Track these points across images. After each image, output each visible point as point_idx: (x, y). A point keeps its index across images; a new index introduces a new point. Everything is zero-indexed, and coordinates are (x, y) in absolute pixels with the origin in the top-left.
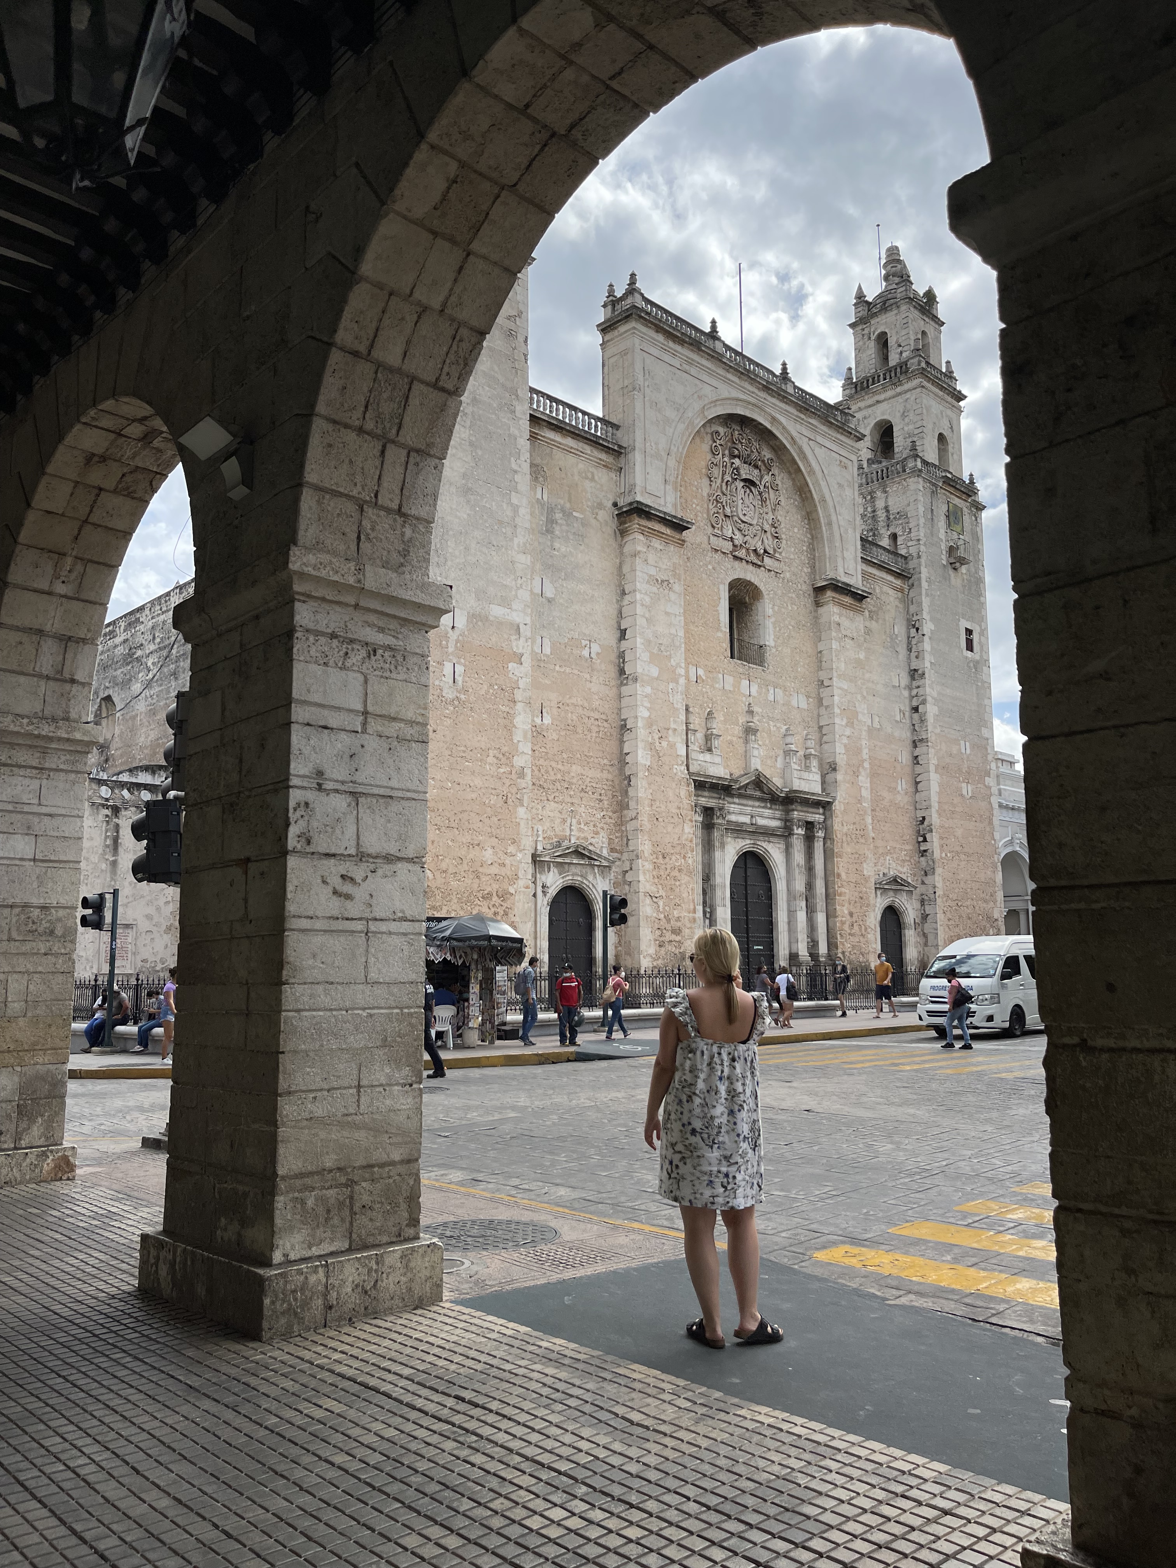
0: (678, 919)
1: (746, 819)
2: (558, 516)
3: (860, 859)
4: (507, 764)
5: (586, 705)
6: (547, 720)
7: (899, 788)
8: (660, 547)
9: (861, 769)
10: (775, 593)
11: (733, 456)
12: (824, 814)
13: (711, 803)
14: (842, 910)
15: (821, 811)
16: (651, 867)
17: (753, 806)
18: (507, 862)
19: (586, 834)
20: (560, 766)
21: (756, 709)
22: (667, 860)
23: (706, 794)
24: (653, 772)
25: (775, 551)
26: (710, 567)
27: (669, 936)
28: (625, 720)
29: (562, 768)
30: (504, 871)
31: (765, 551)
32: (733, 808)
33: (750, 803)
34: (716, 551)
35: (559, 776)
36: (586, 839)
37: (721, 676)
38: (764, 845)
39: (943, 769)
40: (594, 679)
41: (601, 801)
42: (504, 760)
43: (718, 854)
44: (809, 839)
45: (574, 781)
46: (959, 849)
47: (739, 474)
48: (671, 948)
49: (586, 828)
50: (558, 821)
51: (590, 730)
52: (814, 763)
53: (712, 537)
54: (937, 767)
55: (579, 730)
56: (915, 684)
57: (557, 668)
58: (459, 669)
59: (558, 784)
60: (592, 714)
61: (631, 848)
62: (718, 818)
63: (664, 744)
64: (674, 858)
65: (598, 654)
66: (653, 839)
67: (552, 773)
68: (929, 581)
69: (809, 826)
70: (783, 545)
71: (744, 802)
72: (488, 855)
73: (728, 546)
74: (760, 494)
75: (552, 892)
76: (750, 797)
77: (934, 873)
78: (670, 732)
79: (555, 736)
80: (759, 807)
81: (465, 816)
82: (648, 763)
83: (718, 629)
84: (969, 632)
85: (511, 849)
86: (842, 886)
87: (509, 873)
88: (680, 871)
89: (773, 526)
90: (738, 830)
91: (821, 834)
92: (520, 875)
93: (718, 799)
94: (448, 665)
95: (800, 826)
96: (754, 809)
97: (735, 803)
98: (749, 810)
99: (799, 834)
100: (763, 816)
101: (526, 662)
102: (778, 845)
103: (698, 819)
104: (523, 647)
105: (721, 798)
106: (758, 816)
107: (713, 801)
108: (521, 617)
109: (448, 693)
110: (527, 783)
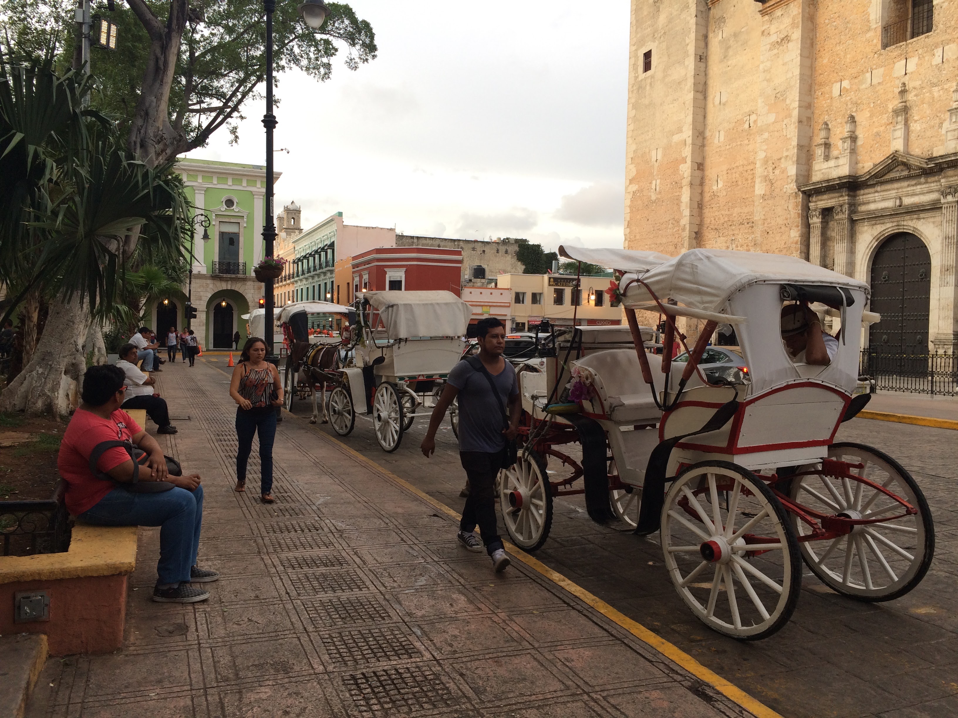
1: (889, 204)
2: (732, 41)
5: (746, 163)
6: (721, 185)
8: (781, 13)
13: (831, 202)
17: (899, 188)
21: (910, 85)
23: (825, 197)
24: (766, 197)
29: (728, 213)
32: (871, 197)
33: (896, 185)
35: (726, 219)
37: (868, 75)
40: (751, 141)
41: (751, 227)
45: (736, 219)
51: (747, 180)
55: (740, 183)
57: (728, 147)
58: (658, 182)
59: (725, 225)
62: (838, 214)
63: (777, 172)
67: (722, 218)
78: (783, 160)
79: (725, 194)
80: (908, 186)
82: (763, 192)
90: (877, 217)
93: (839, 197)
94: (654, 182)
95: (950, 193)
96: (900, 190)
97: (877, 192)
98: (893, 193)
99: (948, 203)
100: (914, 195)
101: (689, 160)
102: (932, 220)
103: (816, 221)
104: (687, 152)
105: (842, 196)
106: (906, 196)
107: (833, 200)
108: (687, 134)
109: (653, 198)
110: (686, 233)
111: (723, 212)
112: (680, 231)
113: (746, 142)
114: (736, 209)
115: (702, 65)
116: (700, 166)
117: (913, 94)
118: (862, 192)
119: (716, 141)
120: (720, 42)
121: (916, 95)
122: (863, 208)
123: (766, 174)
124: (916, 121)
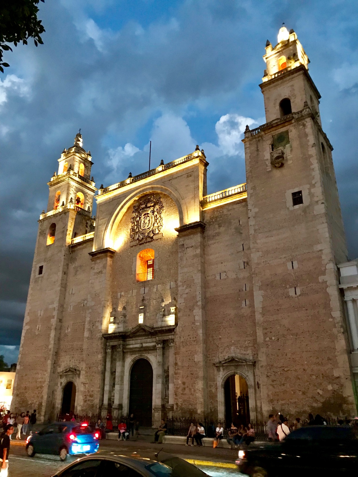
0: (92, 391)
1: (138, 346)
6: (69, 330)
14: (178, 382)
16: (85, 373)
21: (146, 298)
23: (113, 340)
27: (88, 398)
29: (72, 344)
32: (131, 342)
33: (140, 338)
34: (132, 247)
36: (76, 365)
37: (131, 291)
38: (146, 355)
48: (89, 403)
57: (74, 313)
58: (40, 326)
59: (70, 350)
62: (118, 349)
63: (94, 327)
67: (69, 346)
71: (137, 338)
75: (64, 384)
76: (139, 336)
78: (97, 322)
79: (71, 335)
80: (145, 339)
82: (87, 336)
83: (132, 274)
90: (133, 351)
93: (118, 341)
94: (38, 326)
95: (159, 343)
96: (142, 340)
97: (133, 340)
98: (139, 341)
99: (159, 347)
100: (147, 343)
101: (56, 317)
102: (153, 354)
103: (109, 351)
104: (55, 313)
105: (120, 341)
106: (144, 343)
107: (116, 342)
108: (56, 305)
109: (37, 333)
110: (51, 352)
111: (70, 344)
112: (48, 351)
113: (82, 312)
114: (75, 342)
115: (65, 276)
116: (60, 321)
117: (147, 301)
118: (128, 339)
119: (69, 310)
120: (74, 268)
121: (148, 302)
122: (128, 347)
123: (89, 328)
124: (148, 312)
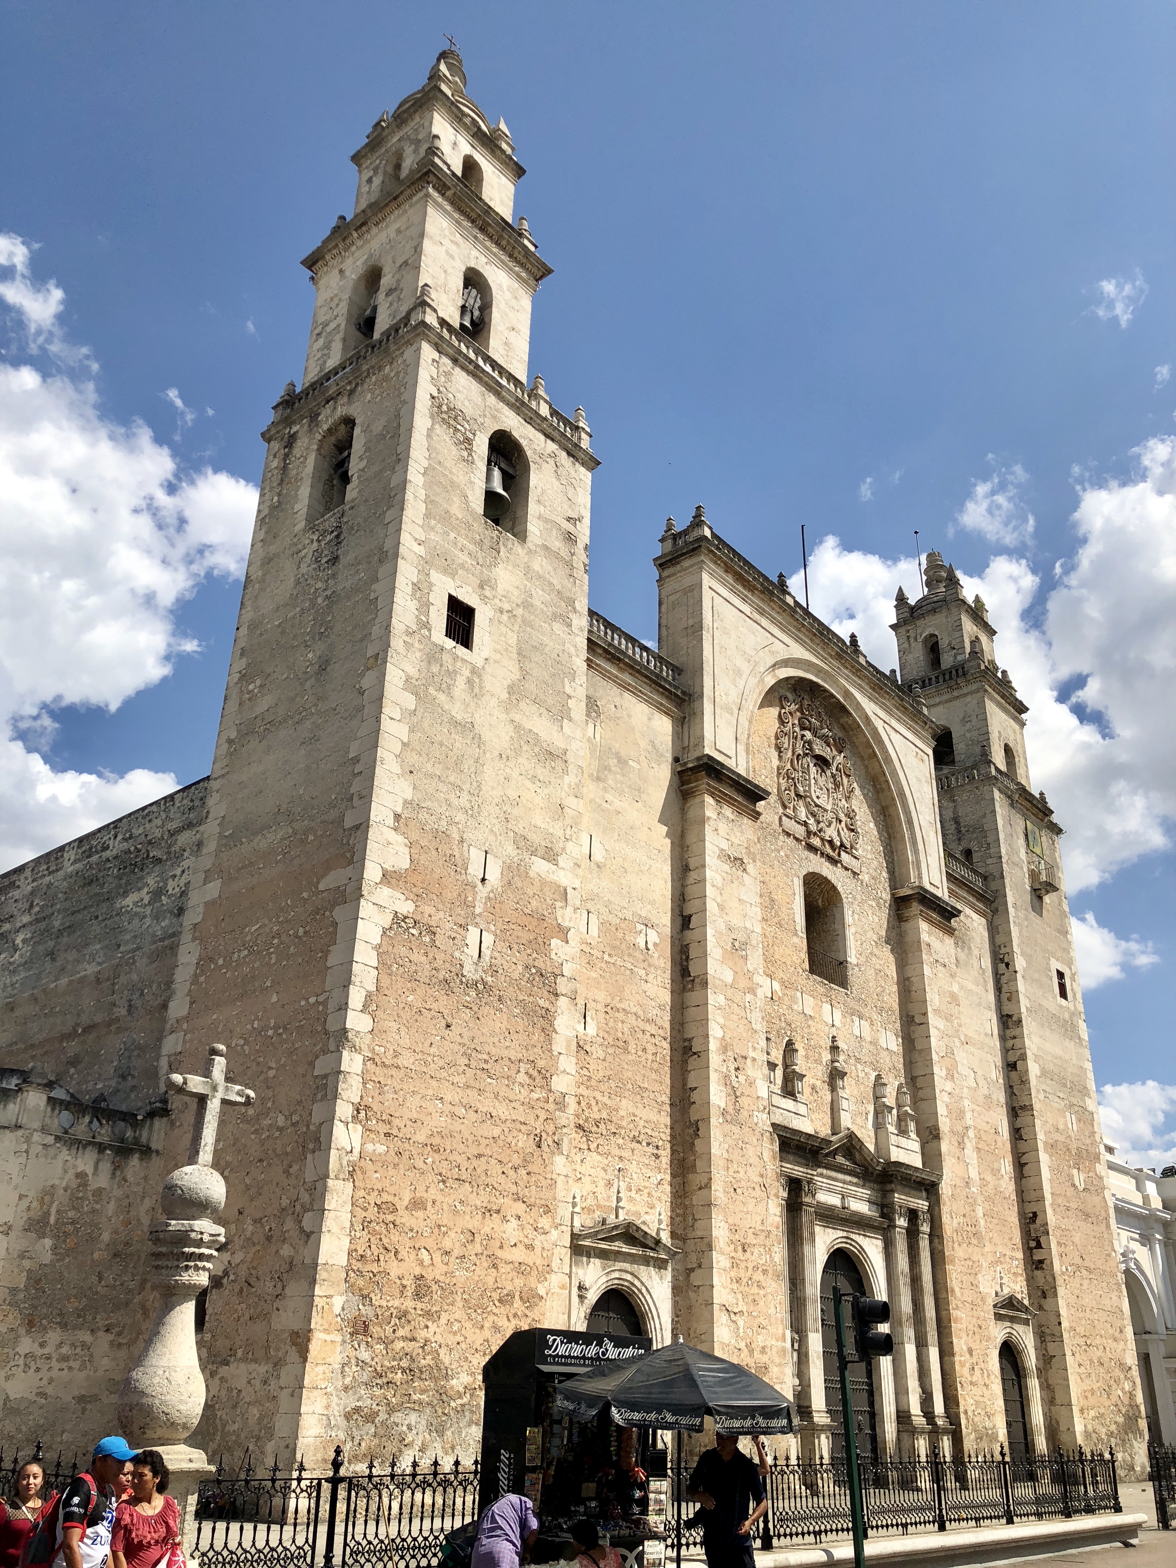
1: (836, 1200)
2: (613, 762)
3: (973, 1270)
4: (542, 1087)
5: (640, 1013)
7: (1003, 1171)
8: (731, 817)
9: (966, 1140)
10: (854, 898)
11: (803, 728)
12: (928, 1199)
13: (798, 1171)
14: (960, 1344)
15: (924, 1194)
16: (728, 1265)
17: (844, 1182)
18: (537, 1244)
19: (637, 1208)
20: (605, 1099)
21: (839, 1044)
22: (748, 1253)
23: (791, 1157)
24: (729, 1118)
25: (852, 847)
26: (782, 853)
28: (690, 1040)
29: (609, 1102)
30: (529, 1258)
31: (842, 845)
32: (821, 1181)
33: (840, 1176)
34: (788, 835)
35: (604, 1115)
36: (638, 1214)
37: (799, 994)
38: (860, 1239)
39: (1052, 1146)
40: (651, 978)
41: (657, 1157)
42: (539, 1079)
43: (807, 1249)
44: (912, 1233)
45: (624, 1123)
46: (1078, 1261)
47: (811, 749)
49: (637, 1197)
50: (601, 1183)
51: (644, 1050)
52: (912, 1126)
53: (784, 818)
54: (1045, 1143)
55: (632, 1048)
56: (1010, 1033)
57: (606, 957)
58: (488, 938)
59: (602, 1126)
60: (648, 1027)
61: (699, 1233)
62: (806, 1195)
63: (742, 1078)
64: (756, 1251)
65: (655, 945)
66: (731, 1221)
67: (595, 1109)
68: (1015, 906)
69: (913, 1215)
70: (860, 841)
71: (834, 1174)
72: (511, 1231)
73: (800, 831)
74: (833, 776)
75: (593, 1296)
76: (842, 1169)
77: (1055, 1295)
79: (601, 1054)
80: (850, 1183)
81: (481, 1165)
83: (796, 934)
84: (1061, 975)
85: (545, 1222)
86: (957, 1308)
87: (539, 1262)
88: (765, 1272)
89: (848, 815)
90: (828, 1216)
91: (925, 1228)
92: (555, 1264)
93: (806, 1166)
94: (474, 931)
95: (902, 1215)
96: (846, 1186)
98: (839, 1186)
99: (901, 1227)
100: (855, 1198)
102: (875, 1242)
105: (809, 1166)
106: (848, 1197)
107: (801, 1169)
109: (470, 971)
113: (642, 972)
117: (843, 1057)
120: (589, 740)
121: (844, 1061)
123: (725, 1071)
